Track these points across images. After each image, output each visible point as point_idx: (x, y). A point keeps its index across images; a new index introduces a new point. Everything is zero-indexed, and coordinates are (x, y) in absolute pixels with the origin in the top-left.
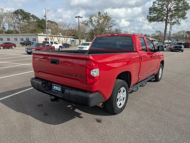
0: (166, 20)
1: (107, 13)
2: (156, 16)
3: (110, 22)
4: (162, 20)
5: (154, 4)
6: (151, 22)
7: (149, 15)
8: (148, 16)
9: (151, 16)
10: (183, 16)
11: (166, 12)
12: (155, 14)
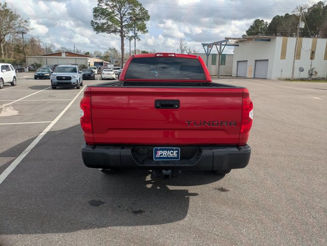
0: (121, 32)
1: (6, 3)
2: (105, 24)
3: (17, 22)
4: (115, 31)
5: (100, 3)
6: (99, 32)
7: (94, 21)
8: (92, 21)
9: (98, 21)
10: (143, 28)
11: (119, 20)
12: (103, 19)
